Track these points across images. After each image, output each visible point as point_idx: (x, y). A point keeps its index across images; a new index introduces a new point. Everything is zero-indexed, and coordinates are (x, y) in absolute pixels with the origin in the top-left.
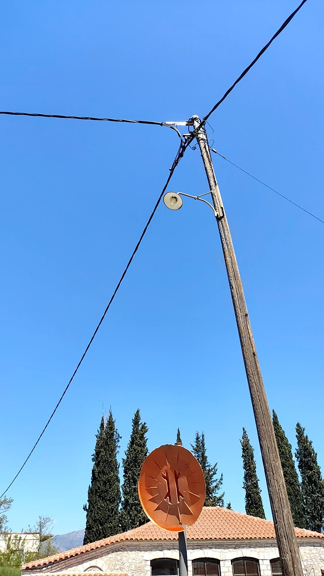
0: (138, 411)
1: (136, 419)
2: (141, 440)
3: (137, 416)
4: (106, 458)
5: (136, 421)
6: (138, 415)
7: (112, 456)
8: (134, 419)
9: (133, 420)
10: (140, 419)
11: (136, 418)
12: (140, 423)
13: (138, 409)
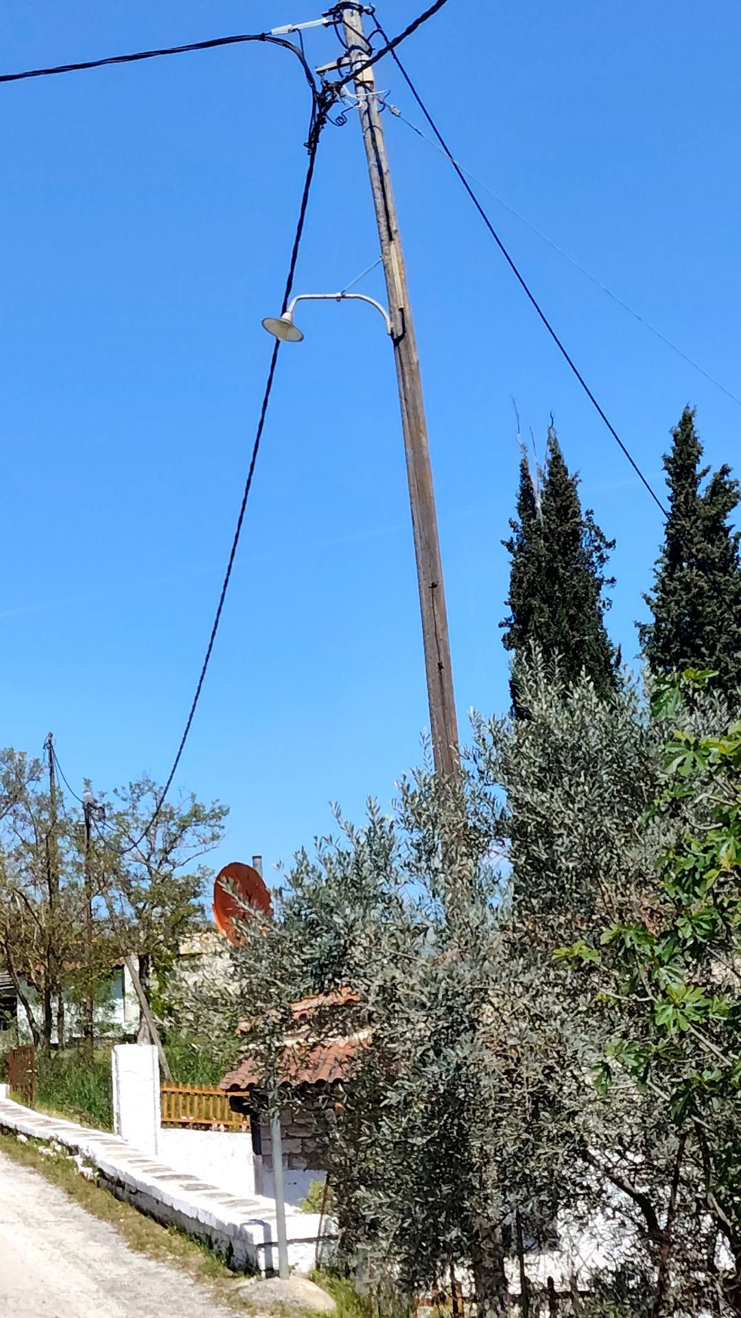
0: (687, 420)
1: (680, 455)
2: (712, 542)
3: (685, 441)
4: (557, 633)
5: (680, 462)
6: (688, 436)
7: (583, 624)
8: (671, 455)
9: (667, 460)
10: (700, 453)
11: (682, 451)
12: (699, 469)
13: (688, 407)
